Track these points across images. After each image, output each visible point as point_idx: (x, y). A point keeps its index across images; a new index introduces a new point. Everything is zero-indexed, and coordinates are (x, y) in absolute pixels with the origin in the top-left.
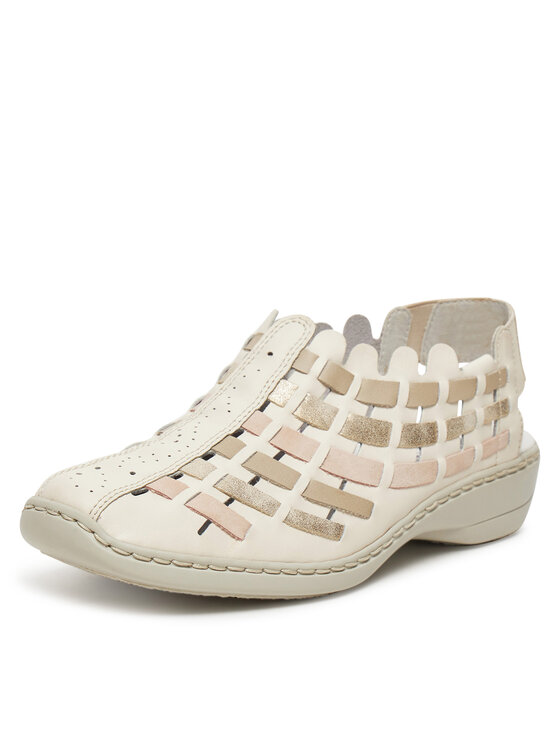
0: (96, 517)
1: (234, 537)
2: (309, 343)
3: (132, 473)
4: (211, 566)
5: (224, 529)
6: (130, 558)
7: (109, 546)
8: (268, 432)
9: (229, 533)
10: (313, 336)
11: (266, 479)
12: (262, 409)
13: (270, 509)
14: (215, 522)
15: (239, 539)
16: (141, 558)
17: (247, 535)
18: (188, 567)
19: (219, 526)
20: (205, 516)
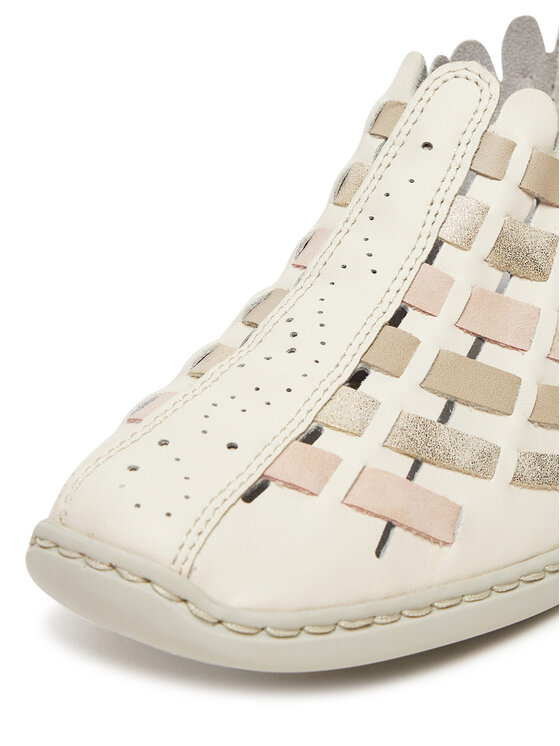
0: (186, 568)
1: (436, 541)
2: (493, 119)
3: (232, 446)
4: (406, 613)
5: (419, 534)
6: (262, 638)
7: (220, 622)
8: (452, 306)
9: (428, 538)
10: (500, 105)
11: (467, 404)
12: (430, 259)
13: (483, 463)
14: (401, 525)
15: (445, 544)
16: (282, 633)
17: (459, 531)
18: (368, 626)
19: (409, 529)
20: (383, 518)
